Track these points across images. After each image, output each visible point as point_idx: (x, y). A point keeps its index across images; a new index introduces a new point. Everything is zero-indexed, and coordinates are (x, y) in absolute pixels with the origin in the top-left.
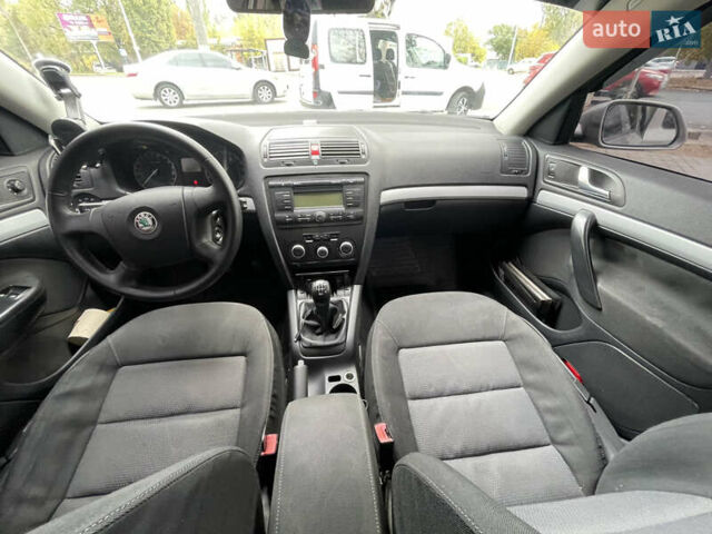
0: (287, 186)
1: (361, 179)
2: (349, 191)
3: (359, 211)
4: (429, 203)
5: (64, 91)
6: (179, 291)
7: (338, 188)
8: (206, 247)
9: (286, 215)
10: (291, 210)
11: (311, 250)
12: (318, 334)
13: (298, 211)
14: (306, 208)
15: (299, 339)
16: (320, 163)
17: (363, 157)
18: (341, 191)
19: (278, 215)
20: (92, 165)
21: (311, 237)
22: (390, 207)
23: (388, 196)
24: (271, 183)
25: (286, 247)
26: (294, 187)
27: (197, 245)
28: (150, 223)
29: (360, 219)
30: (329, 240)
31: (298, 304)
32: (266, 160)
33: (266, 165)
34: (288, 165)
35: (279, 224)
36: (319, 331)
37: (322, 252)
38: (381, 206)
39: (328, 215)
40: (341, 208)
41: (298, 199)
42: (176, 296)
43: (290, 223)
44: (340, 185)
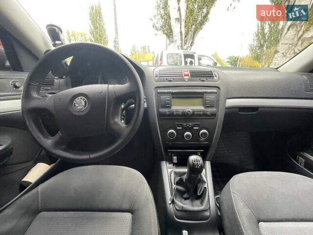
0: (168, 93)
1: (215, 90)
2: (208, 97)
3: (213, 110)
4: (254, 109)
5: (57, 42)
6: (93, 156)
7: (200, 95)
8: (117, 124)
9: (166, 110)
10: (170, 107)
11: (180, 134)
12: (186, 199)
13: (174, 108)
14: (179, 107)
15: (173, 202)
16: (189, 80)
17: (215, 78)
18: (202, 97)
19: (161, 110)
20: (61, 78)
21: (181, 125)
22: (231, 110)
23: (231, 102)
24: (159, 91)
25: (164, 131)
26: (173, 93)
27: (111, 122)
28: (83, 103)
29: (214, 115)
30: (192, 128)
31: (169, 172)
32: (157, 78)
33: (157, 81)
34: (170, 81)
35: (161, 115)
36: (185, 196)
37: (188, 136)
38: (226, 108)
39: (194, 112)
40: (202, 108)
41: (174, 101)
42: (90, 159)
43: (169, 115)
44: (202, 93)
